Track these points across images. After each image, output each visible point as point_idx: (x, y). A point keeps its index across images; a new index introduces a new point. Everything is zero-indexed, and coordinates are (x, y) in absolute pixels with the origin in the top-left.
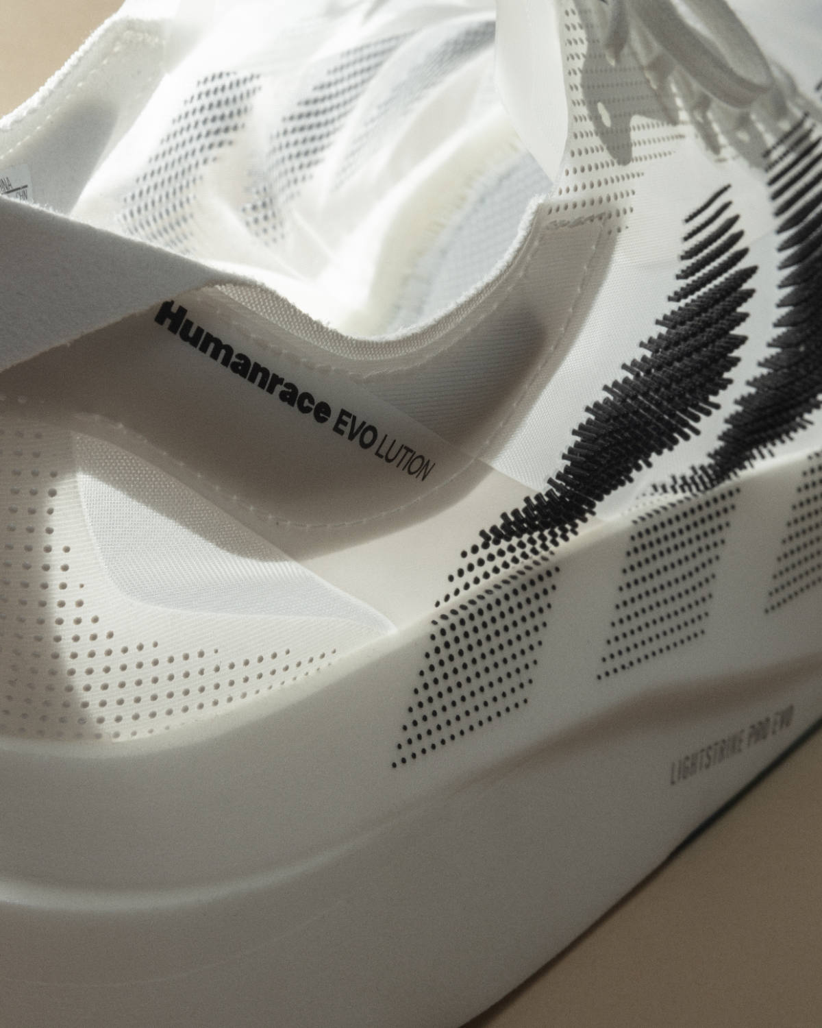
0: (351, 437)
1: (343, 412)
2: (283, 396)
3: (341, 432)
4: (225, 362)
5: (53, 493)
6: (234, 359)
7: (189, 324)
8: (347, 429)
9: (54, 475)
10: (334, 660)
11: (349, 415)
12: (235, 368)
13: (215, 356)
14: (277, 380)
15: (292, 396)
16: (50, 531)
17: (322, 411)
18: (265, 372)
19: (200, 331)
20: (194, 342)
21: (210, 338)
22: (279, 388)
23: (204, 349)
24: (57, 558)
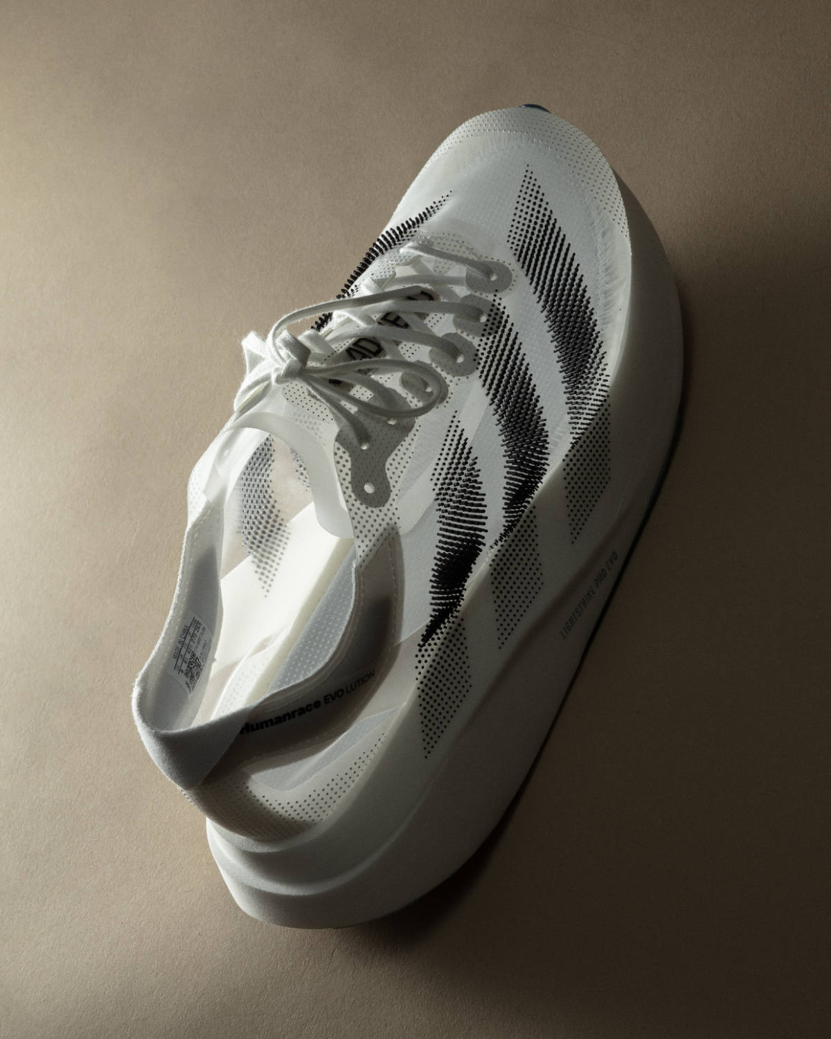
0: (334, 699)
1: (325, 697)
2: (299, 714)
3: (329, 702)
4: (272, 724)
5: (247, 788)
6: (274, 721)
7: (252, 726)
8: (331, 699)
9: (244, 783)
10: (386, 734)
11: (328, 696)
12: (277, 723)
13: (267, 726)
14: (293, 712)
15: (302, 711)
16: (255, 796)
17: (317, 704)
18: (288, 714)
19: (257, 725)
20: (257, 729)
21: (262, 723)
22: (296, 714)
23: (262, 728)
24: (263, 800)
